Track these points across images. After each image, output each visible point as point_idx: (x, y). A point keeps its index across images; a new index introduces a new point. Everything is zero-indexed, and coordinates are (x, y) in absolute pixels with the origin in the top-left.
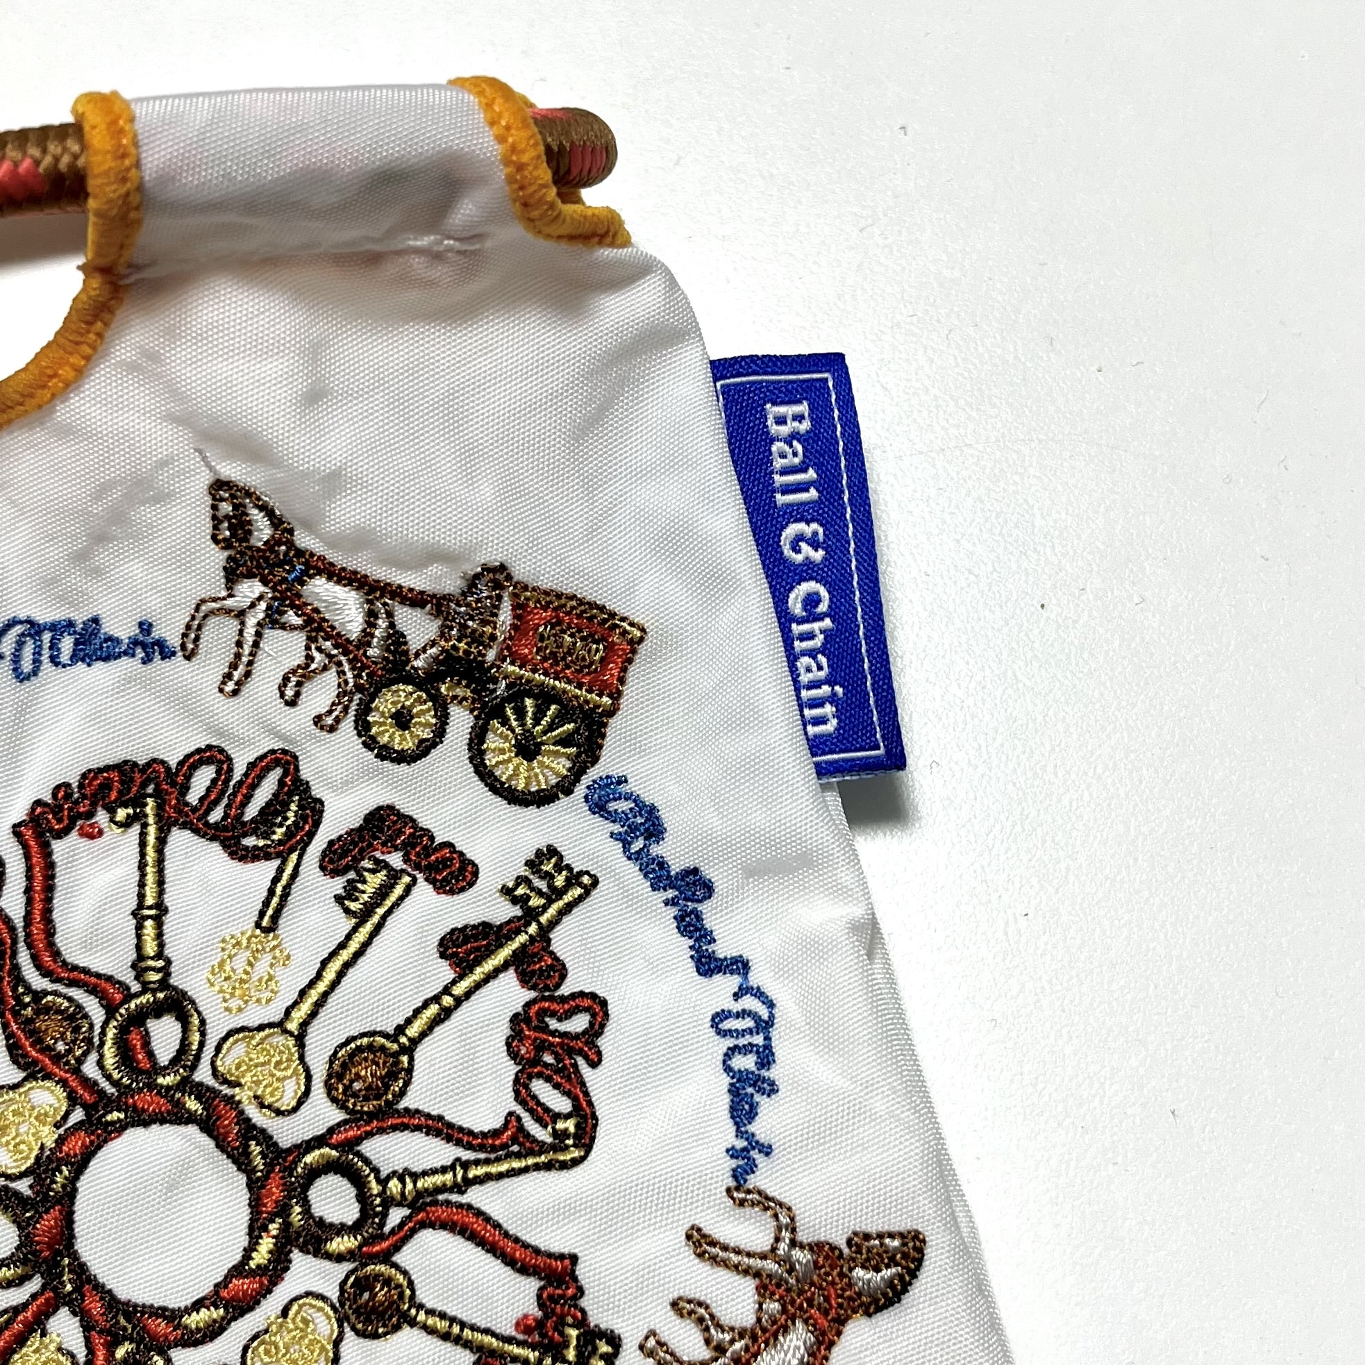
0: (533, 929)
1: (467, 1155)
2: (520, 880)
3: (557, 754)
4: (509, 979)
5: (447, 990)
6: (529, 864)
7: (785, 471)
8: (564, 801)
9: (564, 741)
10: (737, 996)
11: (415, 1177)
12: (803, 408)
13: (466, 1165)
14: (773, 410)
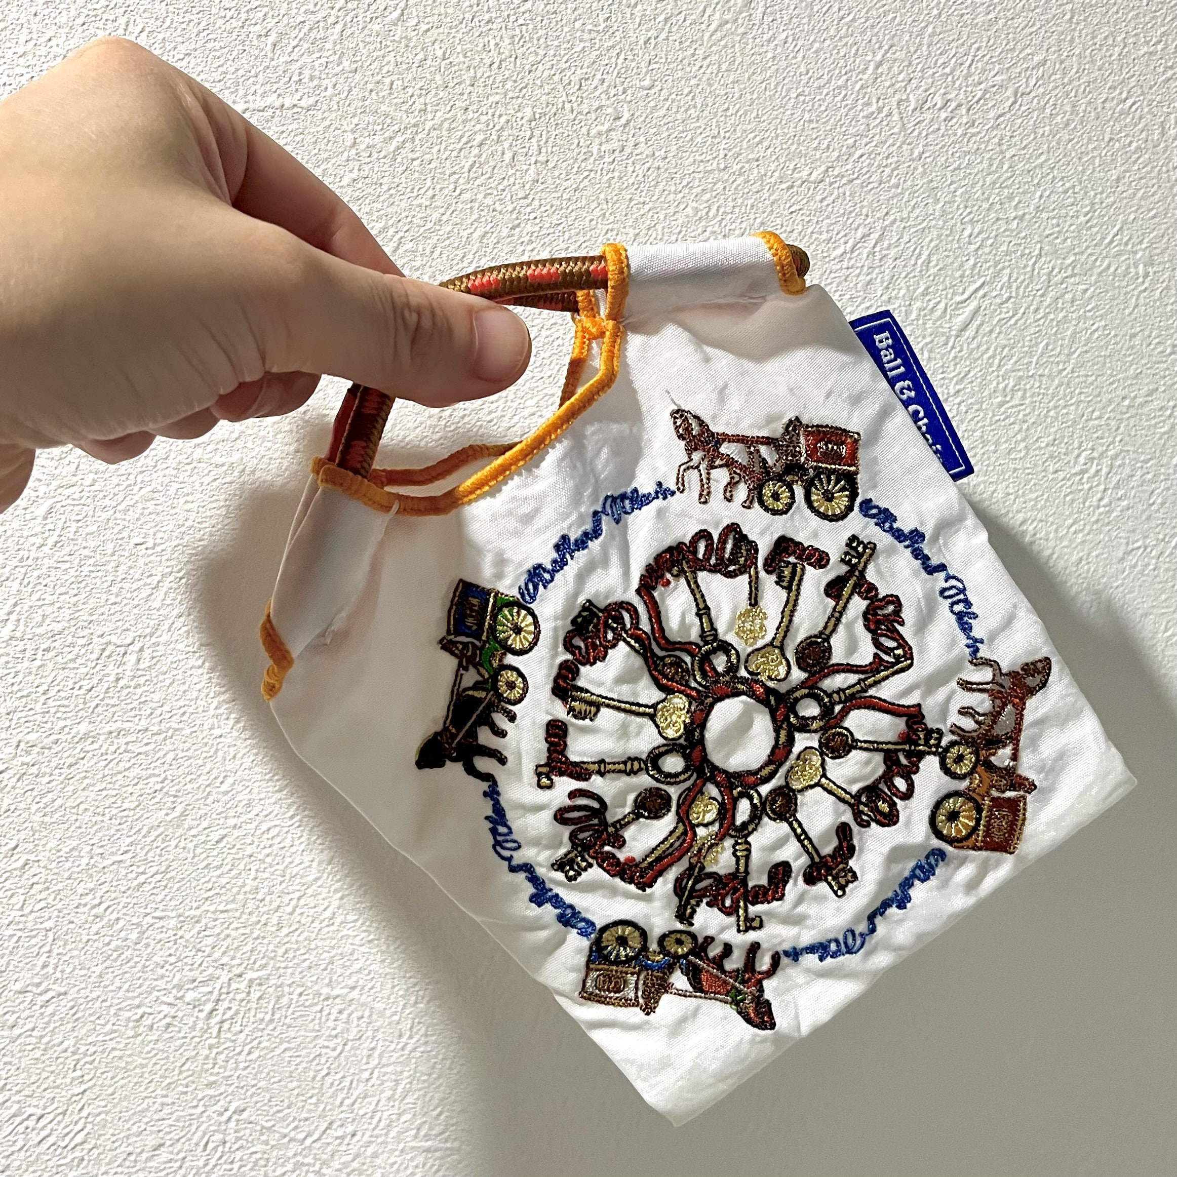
0: (857, 573)
1: (862, 676)
2: (846, 554)
3: (841, 497)
4: (856, 598)
5: (834, 610)
6: (847, 545)
7: (889, 362)
8: (851, 515)
9: (843, 489)
10: (946, 581)
11: (844, 690)
12: (887, 334)
13: (864, 680)
14: (877, 338)
